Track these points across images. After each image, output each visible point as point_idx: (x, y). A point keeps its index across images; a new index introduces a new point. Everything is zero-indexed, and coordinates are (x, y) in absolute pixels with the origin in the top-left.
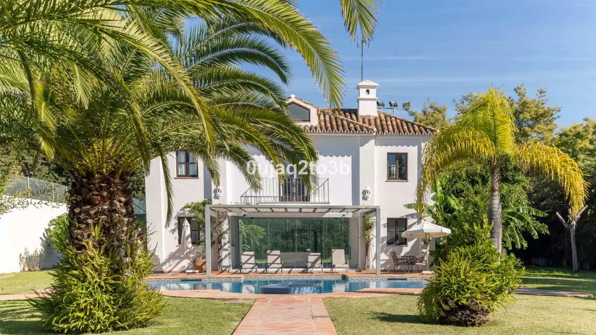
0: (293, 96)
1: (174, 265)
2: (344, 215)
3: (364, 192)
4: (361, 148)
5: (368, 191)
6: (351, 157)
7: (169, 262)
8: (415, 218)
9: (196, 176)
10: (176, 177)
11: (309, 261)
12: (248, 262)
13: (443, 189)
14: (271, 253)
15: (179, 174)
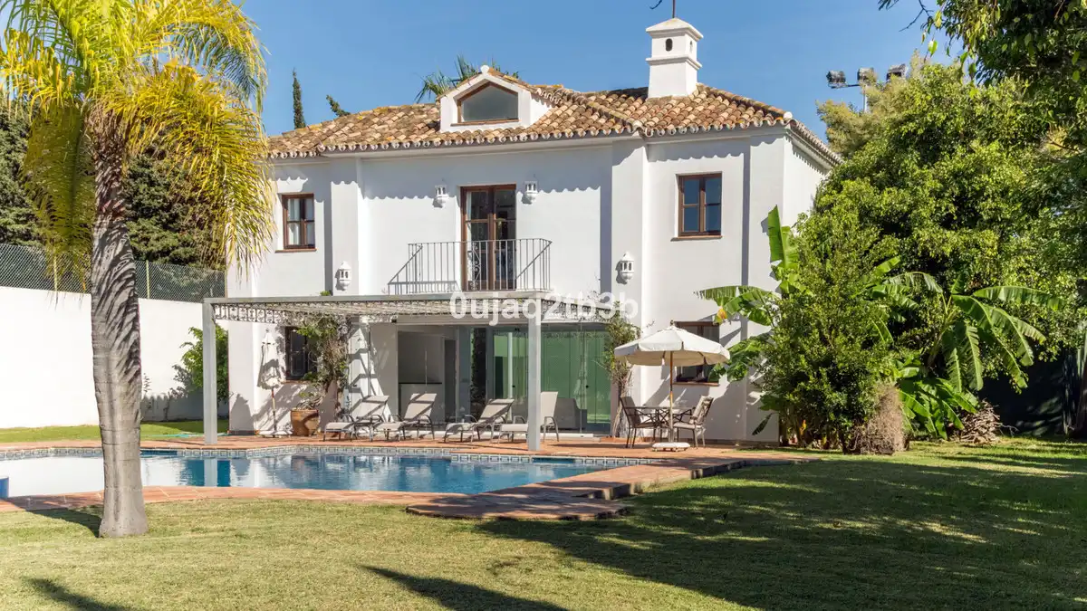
0: (485, 69)
3: (620, 266)
8: (736, 320)
9: (312, 247)
15: (290, 243)
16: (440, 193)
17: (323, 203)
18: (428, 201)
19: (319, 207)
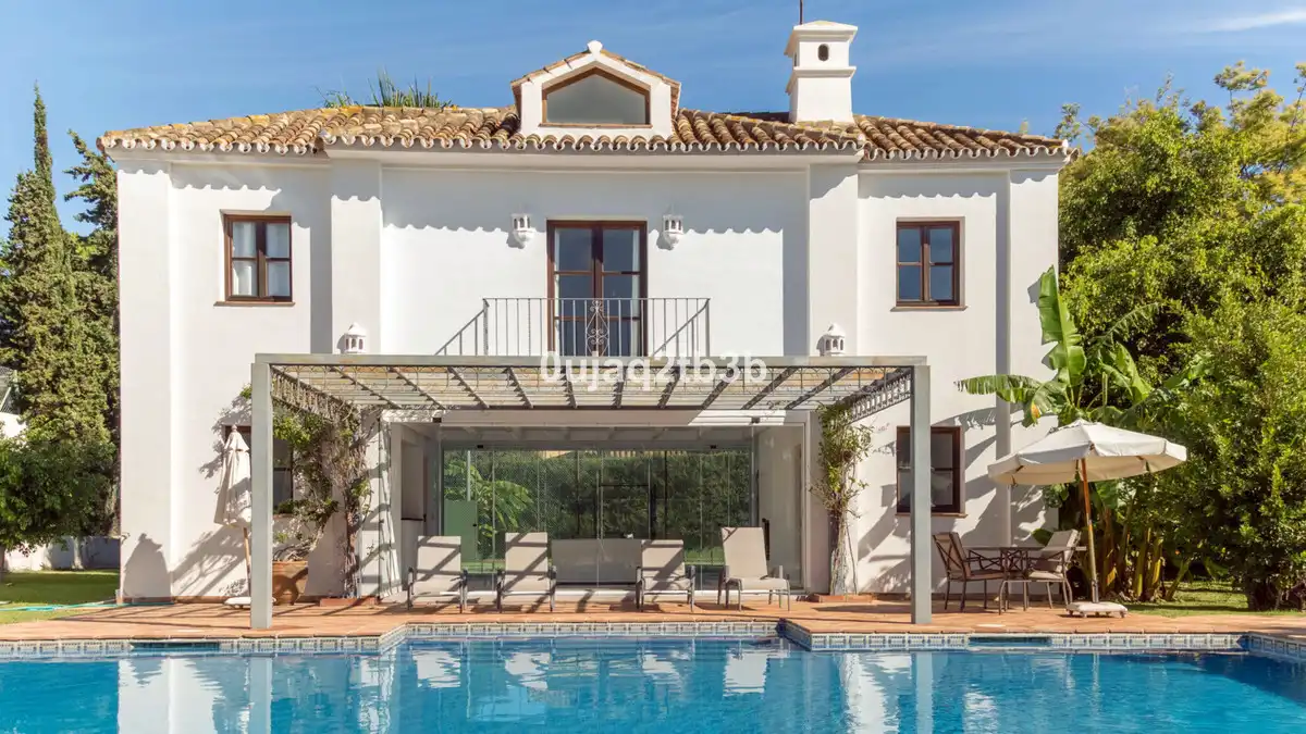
0: (595, 46)
1: (216, 574)
2: (756, 420)
3: (825, 344)
4: (815, 205)
5: (836, 338)
6: (781, 232)
7: (201, 565)
8: (990, 424)
9: (285, 299)
10: (222, 298)
11: (645, 565)
12: (444, 569)
13: (1082, 330)
14: (523, 540)
15: (236, 292)
16: (522, 226)
17: (309, 229)
18: (500, 236)
19: (301, 237)
